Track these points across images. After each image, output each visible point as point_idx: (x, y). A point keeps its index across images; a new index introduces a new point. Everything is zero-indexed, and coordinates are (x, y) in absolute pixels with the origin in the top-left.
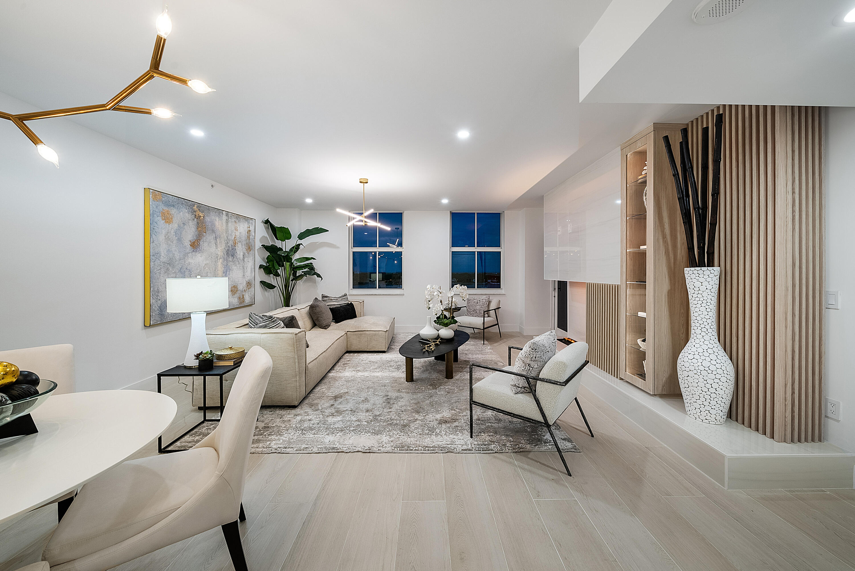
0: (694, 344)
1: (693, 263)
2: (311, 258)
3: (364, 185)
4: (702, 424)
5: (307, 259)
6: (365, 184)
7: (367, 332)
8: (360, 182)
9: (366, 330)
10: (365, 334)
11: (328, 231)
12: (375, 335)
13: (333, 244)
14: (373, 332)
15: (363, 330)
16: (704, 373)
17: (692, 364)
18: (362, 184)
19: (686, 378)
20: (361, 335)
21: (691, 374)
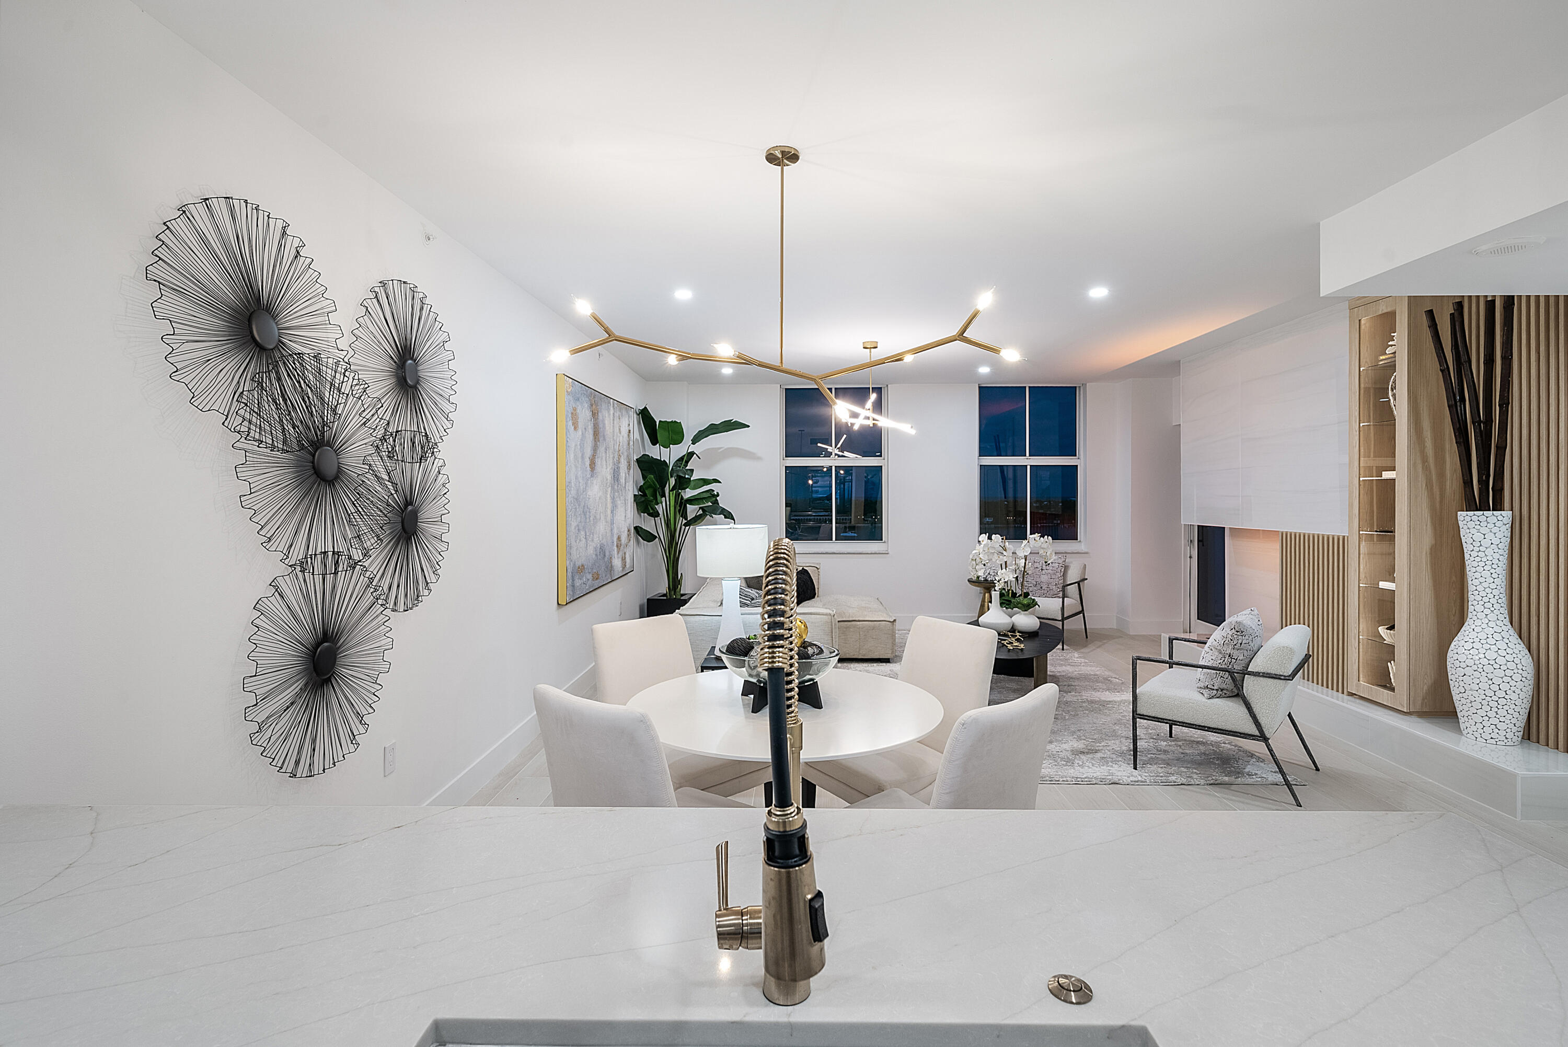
0: (1473, 627)
1: (1472, 505)
2: (713, 479)
3: (870, 352)
4: (1486, 746)
5: (706, 482)
6: (872, 349)
7: (858, 623)
8: (864, 348)
9: (857, 619)
10: (855, 626)
11: (749, 426)
12: (874, 628)
13: (750, 453)
14: (870, 622)
15: (851, 619)
16: (1488, 669)
17: (1470, 656)
18: (868, 350)
19: (1461, 678)
20: (847, 628)
21: (1469, 671)
